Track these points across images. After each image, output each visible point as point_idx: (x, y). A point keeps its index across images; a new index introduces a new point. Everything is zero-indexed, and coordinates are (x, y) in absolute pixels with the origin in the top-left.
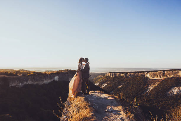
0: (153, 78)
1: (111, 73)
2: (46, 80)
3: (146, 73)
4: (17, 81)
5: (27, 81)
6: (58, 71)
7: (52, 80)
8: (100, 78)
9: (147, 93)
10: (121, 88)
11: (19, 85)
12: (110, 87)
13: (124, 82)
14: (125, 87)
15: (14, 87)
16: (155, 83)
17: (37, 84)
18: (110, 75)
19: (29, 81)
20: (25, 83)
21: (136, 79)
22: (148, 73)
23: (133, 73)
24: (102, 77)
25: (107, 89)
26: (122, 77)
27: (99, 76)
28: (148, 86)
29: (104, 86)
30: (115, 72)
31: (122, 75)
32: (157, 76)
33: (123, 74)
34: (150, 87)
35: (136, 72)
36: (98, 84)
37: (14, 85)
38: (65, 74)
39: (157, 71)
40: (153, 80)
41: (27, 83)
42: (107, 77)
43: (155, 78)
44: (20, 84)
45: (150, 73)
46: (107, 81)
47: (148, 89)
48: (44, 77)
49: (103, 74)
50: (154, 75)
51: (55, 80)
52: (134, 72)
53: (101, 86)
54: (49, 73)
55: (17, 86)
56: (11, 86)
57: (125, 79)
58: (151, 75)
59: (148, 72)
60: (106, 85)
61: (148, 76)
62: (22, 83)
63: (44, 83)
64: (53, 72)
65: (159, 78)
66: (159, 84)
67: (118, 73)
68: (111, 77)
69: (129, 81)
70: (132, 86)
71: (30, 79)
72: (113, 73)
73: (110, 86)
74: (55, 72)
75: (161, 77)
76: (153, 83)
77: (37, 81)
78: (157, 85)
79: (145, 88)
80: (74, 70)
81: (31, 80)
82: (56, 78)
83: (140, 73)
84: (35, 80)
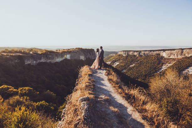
0: (169, 56)
1: (124, 51)
2: (58, 58)
3: (162, 52)
4: (32, 59)
5: (40, 59)
6: (69, 49)
7: (64, 58)
8: (112, 56)
9: (160, 72)
10: (133, 67)
11: (33, 62)
12: (122, 66)
13: (137, 61)
14: (138, 66)
15: (29, 64)
16: (171, 62)
17: (50, 62)
18: (122, 54)
19: (42, 60)
20: (39, 61)
21: (150, 58)
22: (164, 52)
23: (147, 52)
24: (114, 55)
25: (119, 67)
26: (135, 56)
27: (111, 55)
28: (162, 66)
29: (116, 65)
30: (128, 51)
31: (135, 54)
32: (174, 55)
33: (137, 53)
34: (165, 67)
35: (151, 51)
36: (110, 62)
37: (29, 62)
38: (76, 52)
39: (174, 50)
40: (169, 59)
41: (41, 61)
42: (119, 55)
43: (171, 57)
44: (35, 62)
45: (166, 51)
46: (119, 60)
47: (162, 68)
48: (56, 55)
49: (116, 53)
50: (171, 54)
51: (67, 59)
52: (149, 51)
53: (112, 65)
54: (61, 51)
55: (32, 64)
56: (26, 63)
57: (139, 58)
58: (167, 54)
59: (164, 50)
60: (118, 63)
61: (164, 54)
62: (36, 61)
63: (56, 61)
64: (64, 51)
65: (176, 58)
66: (174, 64)
67: (132, 52)
68: (124, 55)
69: (142, 60)
70: (145, 65)
71: (42, 58)
72: (126, 51)
73: (122, 64)
74: (66, 51)
75: (179, 56)
76: (168, 62)
77: (50, 59)
78: (172, 64)
79: (159, 67)
80: (85, 48)
81: (44, 58)
82: (68, 57)
83: (155, 52)
84: (47, 58)
